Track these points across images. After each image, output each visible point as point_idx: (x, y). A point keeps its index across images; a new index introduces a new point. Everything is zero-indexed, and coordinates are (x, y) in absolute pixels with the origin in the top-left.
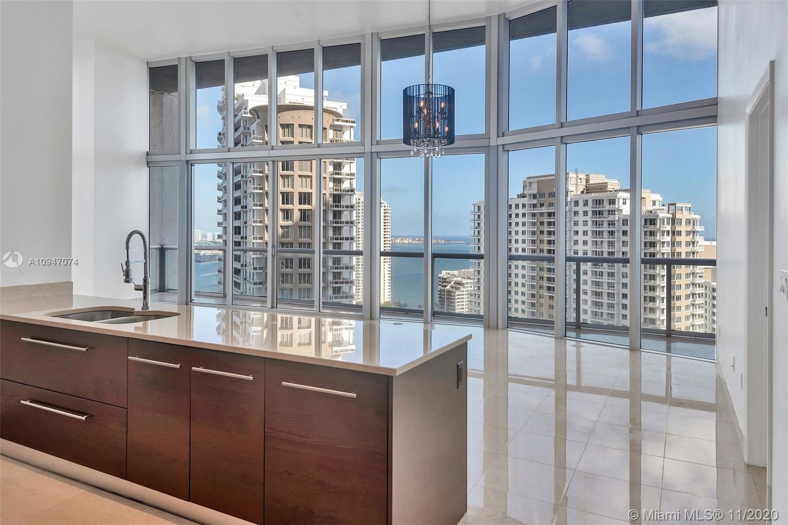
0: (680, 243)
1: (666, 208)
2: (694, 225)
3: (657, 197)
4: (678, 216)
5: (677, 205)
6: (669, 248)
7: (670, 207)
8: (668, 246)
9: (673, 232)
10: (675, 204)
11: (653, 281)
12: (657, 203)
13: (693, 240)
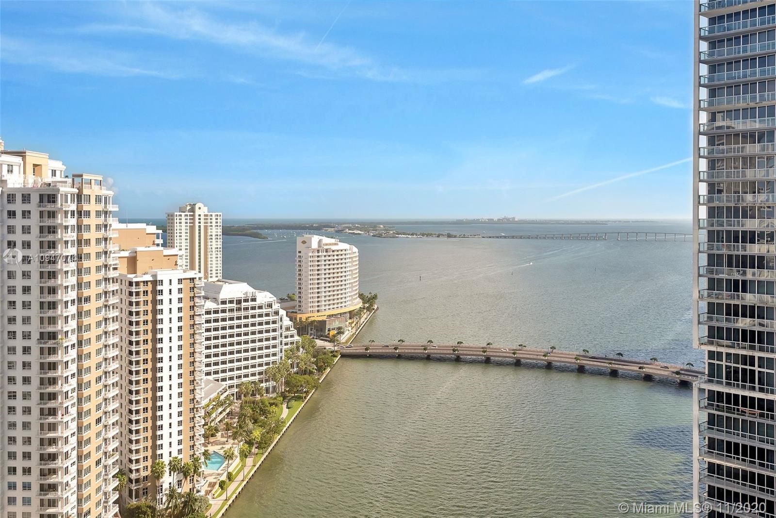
0: (88, 227)
1: (70, 180)
2: (106, 203)
3: (58, 165)
4: (86, 192)
5: (84, 177)
6: (75, 234)
7: (76, 179)
8: (73, 230)
9: (80, 213)
10: (81, 176)
11: (53, 280)
12: (58, 173)
13: (105, 223)
